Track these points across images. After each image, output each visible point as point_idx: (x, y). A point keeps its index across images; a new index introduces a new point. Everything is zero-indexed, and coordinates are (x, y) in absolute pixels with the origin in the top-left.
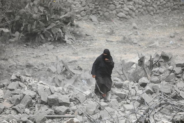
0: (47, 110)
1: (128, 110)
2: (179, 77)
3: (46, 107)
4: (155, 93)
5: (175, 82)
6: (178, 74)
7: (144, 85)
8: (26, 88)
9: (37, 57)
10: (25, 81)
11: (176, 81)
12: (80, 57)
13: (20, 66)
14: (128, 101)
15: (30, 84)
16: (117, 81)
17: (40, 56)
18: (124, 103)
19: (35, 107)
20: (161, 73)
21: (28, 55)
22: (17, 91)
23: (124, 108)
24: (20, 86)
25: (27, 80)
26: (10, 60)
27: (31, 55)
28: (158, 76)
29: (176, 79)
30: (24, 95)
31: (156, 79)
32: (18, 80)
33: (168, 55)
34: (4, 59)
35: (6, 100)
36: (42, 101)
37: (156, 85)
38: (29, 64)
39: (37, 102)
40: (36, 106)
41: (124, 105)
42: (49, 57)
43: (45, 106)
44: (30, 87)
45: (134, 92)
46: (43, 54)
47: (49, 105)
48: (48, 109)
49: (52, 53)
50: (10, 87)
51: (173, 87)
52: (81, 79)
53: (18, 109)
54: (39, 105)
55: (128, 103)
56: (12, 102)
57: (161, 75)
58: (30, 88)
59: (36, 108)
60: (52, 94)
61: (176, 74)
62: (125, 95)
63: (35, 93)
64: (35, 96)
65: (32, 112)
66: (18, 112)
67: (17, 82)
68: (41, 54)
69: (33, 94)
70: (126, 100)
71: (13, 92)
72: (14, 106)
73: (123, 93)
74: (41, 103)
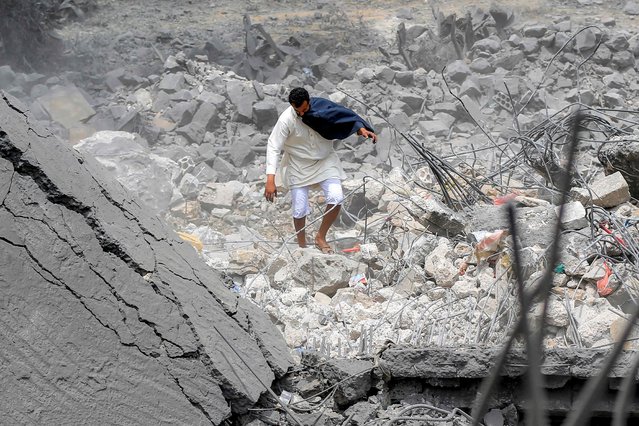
0: (253, 135)
1: (431, 134)
2: (532, 60)
3: (250, 129)
4: (484, 94)
5: (524, 70)
6: (530, 53)
7: (459, 78)
8: (201, 88)
9: (169, 17)
10: (197, 72)
11: (527, 67)
12: (266, 17)
13: (142, 38)
14: (428, 114)
15: (209, 78)
16: (399, 69)
17: (175, 17)
18: (421, 119)
19: (225, 128)
20: (493, 51)
21: (147, 13)
22: (181, 93)
23: (422, 128)
24: (186, 82)
25: (202, 70)
26: (112, 26)
27: (154, 14)
28: (488, 57)
29: (527, 63)
30: (200, 103)
31: (483, 63)
32: (182, 70)
33: (504, 10)
34: (98, 25)
35: (159, 114)
36: (240, 115)
37: (484, 76)
38: (162, 33)
39: (229, 117)
40: (229, 125)
41: (421, 122)
42: (195, 18)
43: (248, 126)
44: (211, 85)
45: (439, 93)
46: (182, 12)
47: (257, 125)
48: (254, 132)
49: (200, 8)
50: (164, 84)
51: (521, 81)
52: (301, 67)
53: (191, 134)
54: (234, 124)
55: (429, 119)
56: (175, 118)
57: (494, 55)
58: (209, 88)
59: (229, 131)
60: (260, 99)
61: (527, 53)
62: (421, 101)
63: (224, 98)
64: (224, 104)
65: (221, 141)
66: (190, 141)
67: (179, 74)
68: (177, 12)
69: (218, 99)
70: (423, 112)
71: (172, 96)
72: (179, 126)
73: (415, 96)
74: (238, 121)
